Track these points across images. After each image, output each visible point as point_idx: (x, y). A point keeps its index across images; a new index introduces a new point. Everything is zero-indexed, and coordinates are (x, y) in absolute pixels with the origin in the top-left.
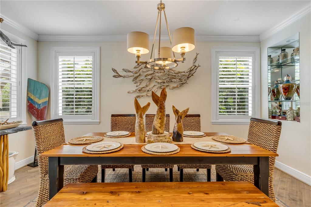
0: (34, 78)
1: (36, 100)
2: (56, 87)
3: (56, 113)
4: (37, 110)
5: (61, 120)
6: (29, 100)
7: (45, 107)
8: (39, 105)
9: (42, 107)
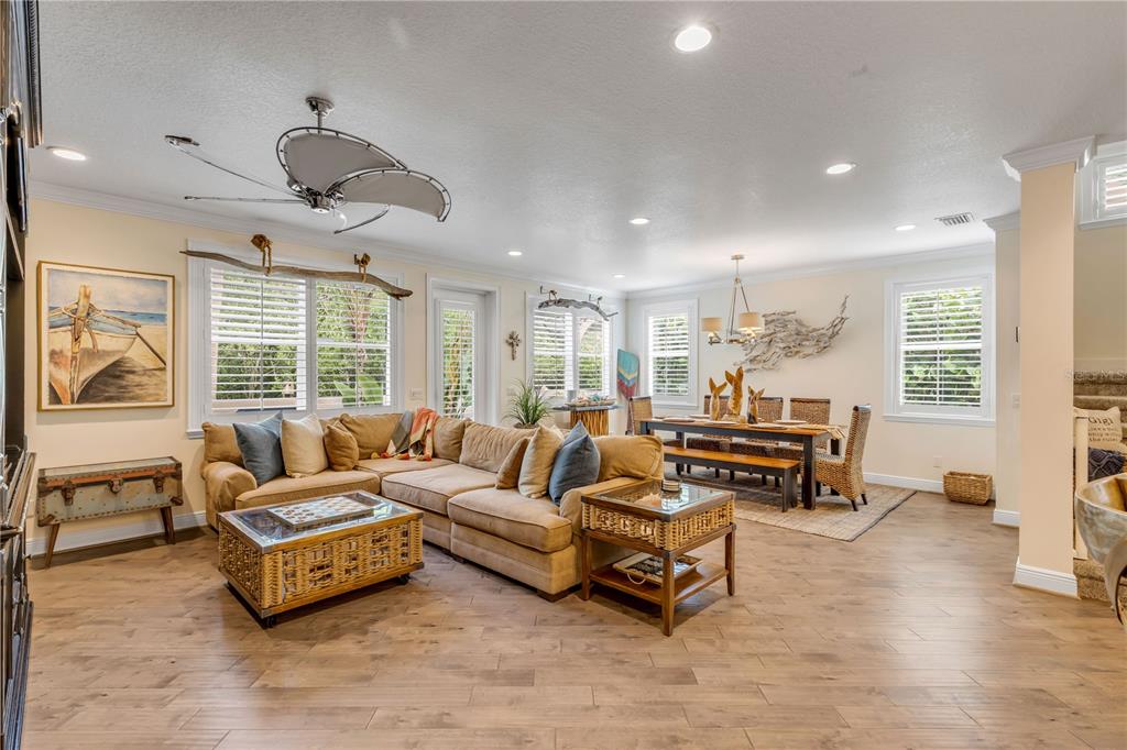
0: (623, 349)
1: (626, 375)
2: (647, 357)
3: (646, 391)
4: (627, 388)
5: (649, 398)
6: (619, 375)
7: (634, 385)
8: (628, 381)
9: (631, 384)
